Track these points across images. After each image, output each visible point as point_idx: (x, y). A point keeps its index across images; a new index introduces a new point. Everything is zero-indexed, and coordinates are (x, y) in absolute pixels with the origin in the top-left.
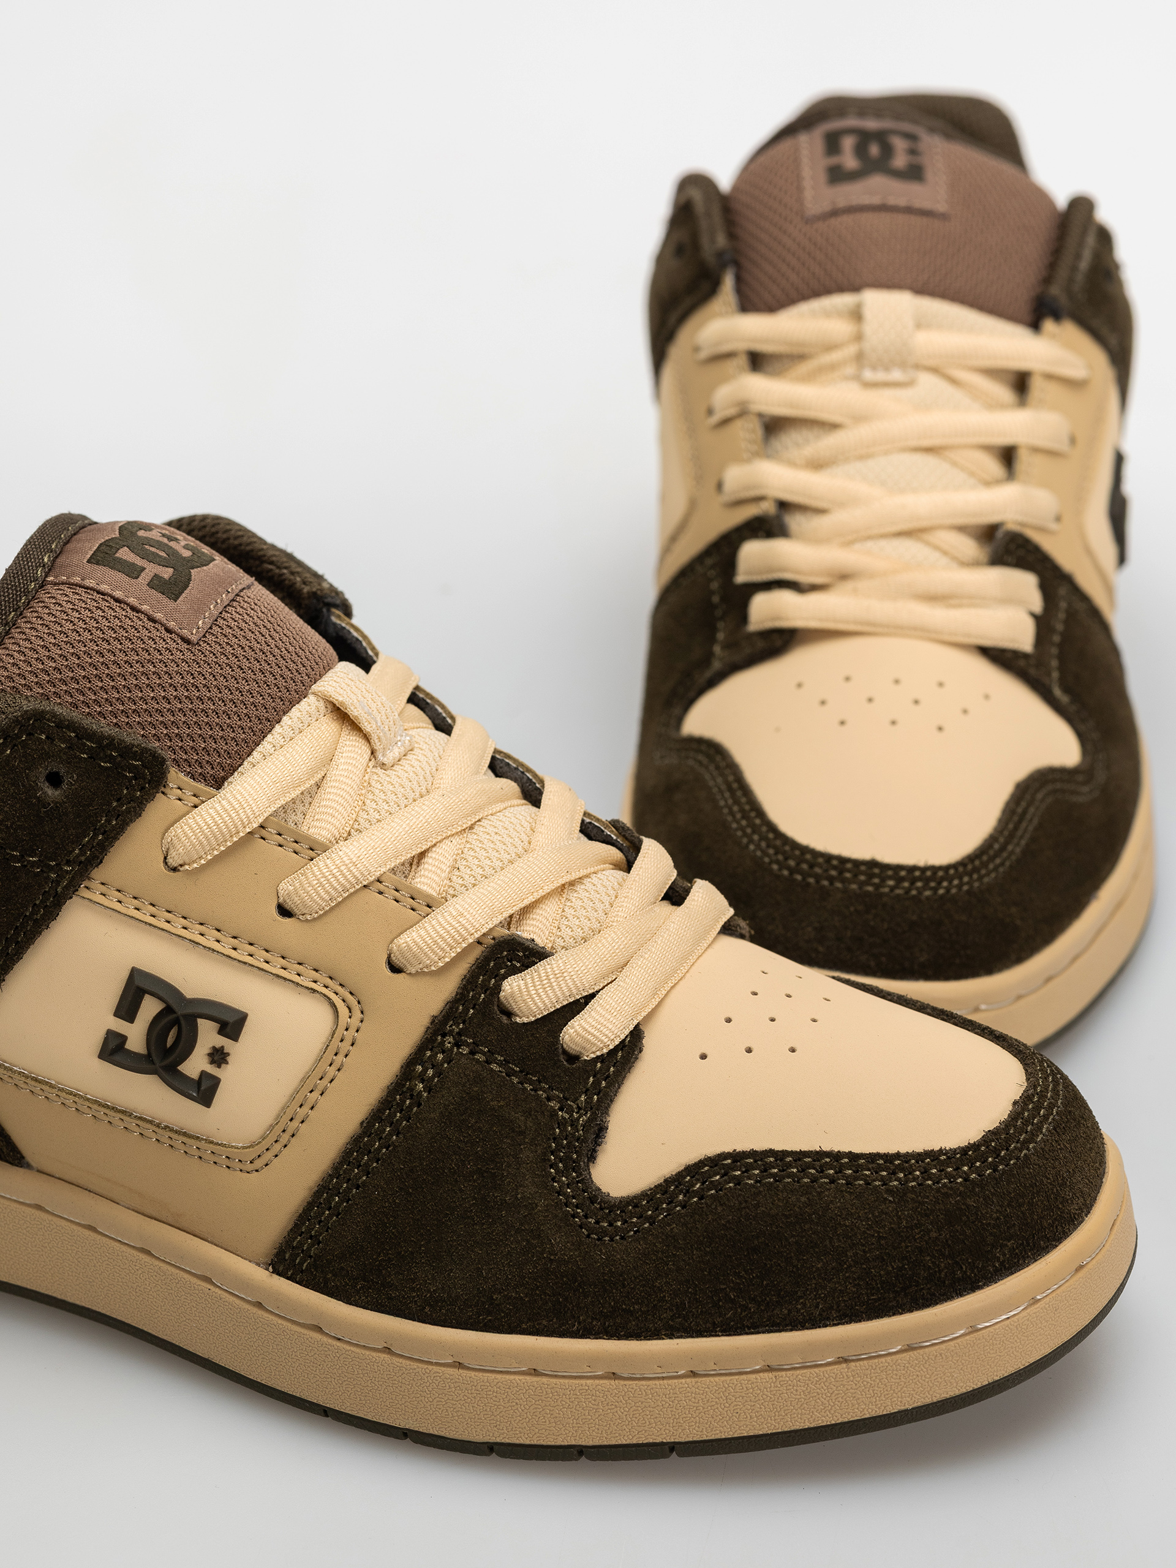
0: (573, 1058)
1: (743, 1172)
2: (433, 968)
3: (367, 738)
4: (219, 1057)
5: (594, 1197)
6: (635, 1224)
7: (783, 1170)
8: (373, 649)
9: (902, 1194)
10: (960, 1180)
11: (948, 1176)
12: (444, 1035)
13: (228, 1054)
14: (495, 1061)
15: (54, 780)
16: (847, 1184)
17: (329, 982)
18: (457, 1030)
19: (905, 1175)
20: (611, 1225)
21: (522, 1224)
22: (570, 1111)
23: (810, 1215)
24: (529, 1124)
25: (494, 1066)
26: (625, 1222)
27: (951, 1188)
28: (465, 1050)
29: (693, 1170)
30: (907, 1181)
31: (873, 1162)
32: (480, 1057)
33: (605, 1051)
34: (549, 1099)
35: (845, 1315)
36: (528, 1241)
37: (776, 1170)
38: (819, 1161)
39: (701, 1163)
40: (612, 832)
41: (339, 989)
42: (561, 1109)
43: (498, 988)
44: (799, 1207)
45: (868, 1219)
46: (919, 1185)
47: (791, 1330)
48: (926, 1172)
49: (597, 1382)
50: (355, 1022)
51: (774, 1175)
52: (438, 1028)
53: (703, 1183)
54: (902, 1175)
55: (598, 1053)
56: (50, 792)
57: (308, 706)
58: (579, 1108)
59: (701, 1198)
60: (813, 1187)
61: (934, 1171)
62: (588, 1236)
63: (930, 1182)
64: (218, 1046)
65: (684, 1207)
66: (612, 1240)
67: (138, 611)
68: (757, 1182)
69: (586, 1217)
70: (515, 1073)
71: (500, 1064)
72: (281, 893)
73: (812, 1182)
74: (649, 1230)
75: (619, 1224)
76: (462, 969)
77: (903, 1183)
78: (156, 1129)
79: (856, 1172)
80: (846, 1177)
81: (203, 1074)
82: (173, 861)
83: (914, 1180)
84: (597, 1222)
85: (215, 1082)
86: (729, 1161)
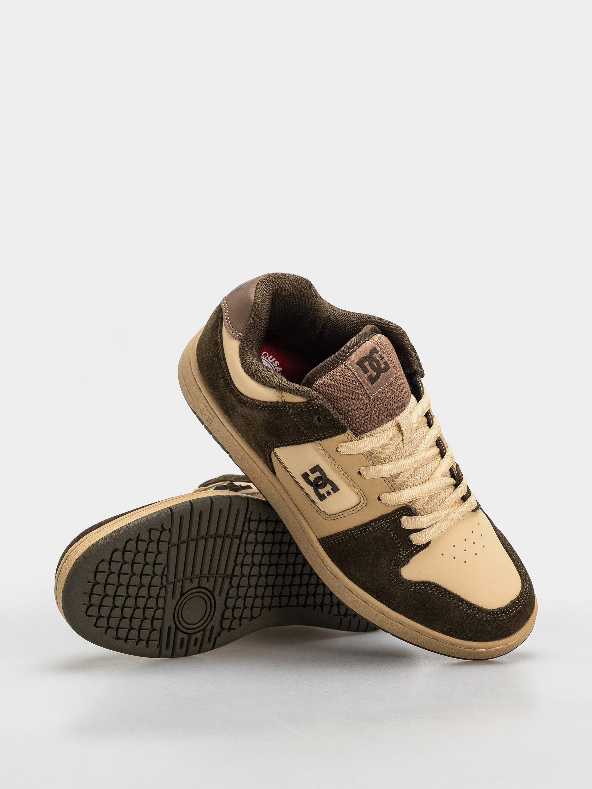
0: (411, 541)
1: (435, 590)
2: (388, 505)
3: (403, 435)
4: (329, 493)
5: (398, 575)
6: (404, 587)
7: (445, 595)
8: (423, 392)
9: (469, 615)
10: (485, 618)
11: (483, 616)
12: (383, 520)
13: (331, 494)
14: (392, 532)
15: (319, 419)
16: (458, 606)
17: (362, 493)
18: (386, 521)
19: (473, 611)
20: (399, 584)
21: (379, 572)
22: (403, 553)
23: (445, 609)
24: (393, 550)
25: (391, 533)
26: (402, 585)
27: (482, 619)
28: (386, 526)
29: (424, 583)
30: (472, 613)
31: (467, 604)
32: (389, 529)
33: (419, 544)
34: (400, 547)
35: (442, 632)
36: (378, 576)
37: (443, 594)
38: (454, 597)
39: (427, 582)
40: (456, 474)
41: (364, 496)
42: (402, 551)
43: (401, 517)
44: (444, 606)
45: (458, 617)
46: (475, 615)
47: (428, 628)
48: (478, 612)
49: (379, 613)
50: (364, 505)
51: (442, 595)
52: (382, 517)
53: (425, 587)
54: (472, 610)
55: (417, 544)
56: (317, 422)
57: (392, 423)
58: (406, 554)
59: (423, 591)
60: (449, 603)
61: (480, 613)
62: (393, 583)
63: (477, 616)
64: (330, 491)
65: (417, 590)
66: (397, 587)
67: (361, 384)
68: (437, 594)
69: (394, 578)
70: (395, 537)
71: (393, 533)
72: (361, 469)
73: (450, 601)
74: (407, 590)
75: (401, 585)
76: (395, 508)
77: (471, 612)
78: (307, 497)
79: (462, 604)
80: (458, 604)
81: (323, 494)
82: (338, 449)
83: (474, 613)
84: (396, 581)
85: (325, 498)
86: (433, 586)
